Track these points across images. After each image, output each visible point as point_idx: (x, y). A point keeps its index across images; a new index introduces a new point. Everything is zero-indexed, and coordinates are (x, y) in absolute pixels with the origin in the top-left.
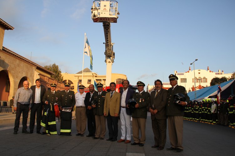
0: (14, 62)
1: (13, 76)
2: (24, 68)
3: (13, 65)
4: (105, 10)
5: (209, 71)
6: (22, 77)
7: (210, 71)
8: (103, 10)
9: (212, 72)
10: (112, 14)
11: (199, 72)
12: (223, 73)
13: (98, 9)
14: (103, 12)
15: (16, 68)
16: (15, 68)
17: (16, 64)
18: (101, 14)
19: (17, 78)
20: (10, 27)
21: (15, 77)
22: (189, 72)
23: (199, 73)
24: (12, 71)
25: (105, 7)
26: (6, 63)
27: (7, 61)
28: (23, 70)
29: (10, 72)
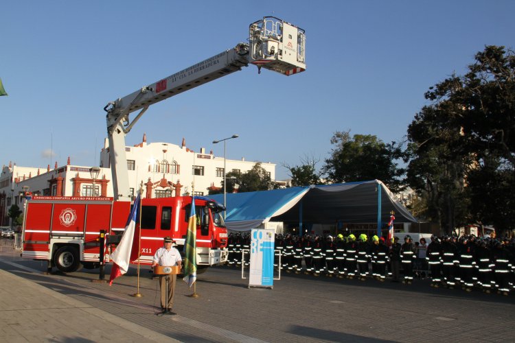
4: (290, 47)
5: (184, 148)
7: (187, 150)
9: (192, 151)
11: (165, 147)
12: (212, 156)
22: (141, 145)
23: (165, 151)
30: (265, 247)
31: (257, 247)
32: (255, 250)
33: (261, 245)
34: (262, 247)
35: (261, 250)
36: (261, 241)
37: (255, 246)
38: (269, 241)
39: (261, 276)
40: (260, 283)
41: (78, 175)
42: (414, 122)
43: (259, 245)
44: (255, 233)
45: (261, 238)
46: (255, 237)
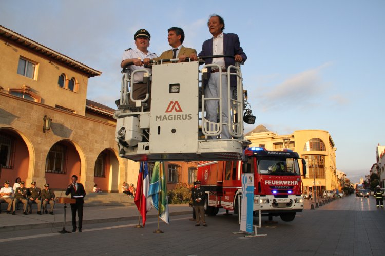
0: (84, 125)
1: (84, 150)
2: (105, 135)
3: (82, 132)
4: (174, 113)
6: (102, 150)
8: (163, 113)
10: (215, 133)
13: (139, 109)
14: (166, 126)
15: (88, 135)
16: (86, 135)
17: (88, 129)
18: (153, 133)
19: (90, 151)
20: (95, 71)
21: (88, 150)
24: (80, 141)
25: (174, 97)
26: (67, 128)
27: (67, 125)
28: (104, 137)
29: (77, 143)
32: (243, 195)
34: (247, 192)
35: (246, 195)
37: (244, 191)
38: (250, 185)
39: (246, 222)
40: (245, 230)
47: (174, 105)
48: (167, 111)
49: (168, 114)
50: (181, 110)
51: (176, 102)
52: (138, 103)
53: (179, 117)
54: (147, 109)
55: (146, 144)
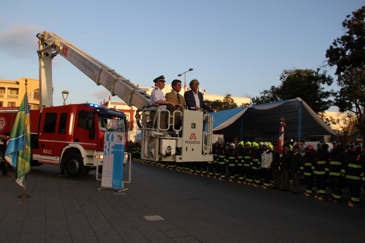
13: (177, 136)
18: (184, 151)
25: (193, 131)
30: (116, 150)
31: (109, 150)
32: (107, 152)
33: (113, 147)
34: (113, 150)
35: (113, 152)
36: (112, 144)
37: (108, 148)
38: (119, 143)
39: (112, 178)
40: (110, 186)
41: (115, 107)
42: (331, 47)
43: (111, 147)
44: (108, 136)
45: (112, 141)
46: (108, 140)
47: (193, 136)
48: (190, 138)
49: (191, 140)
50: (196, 139)
51: (194, 134)
52: (177, 132)
53: (195, 142)
54: (181, 136)
55: (180, 156)
